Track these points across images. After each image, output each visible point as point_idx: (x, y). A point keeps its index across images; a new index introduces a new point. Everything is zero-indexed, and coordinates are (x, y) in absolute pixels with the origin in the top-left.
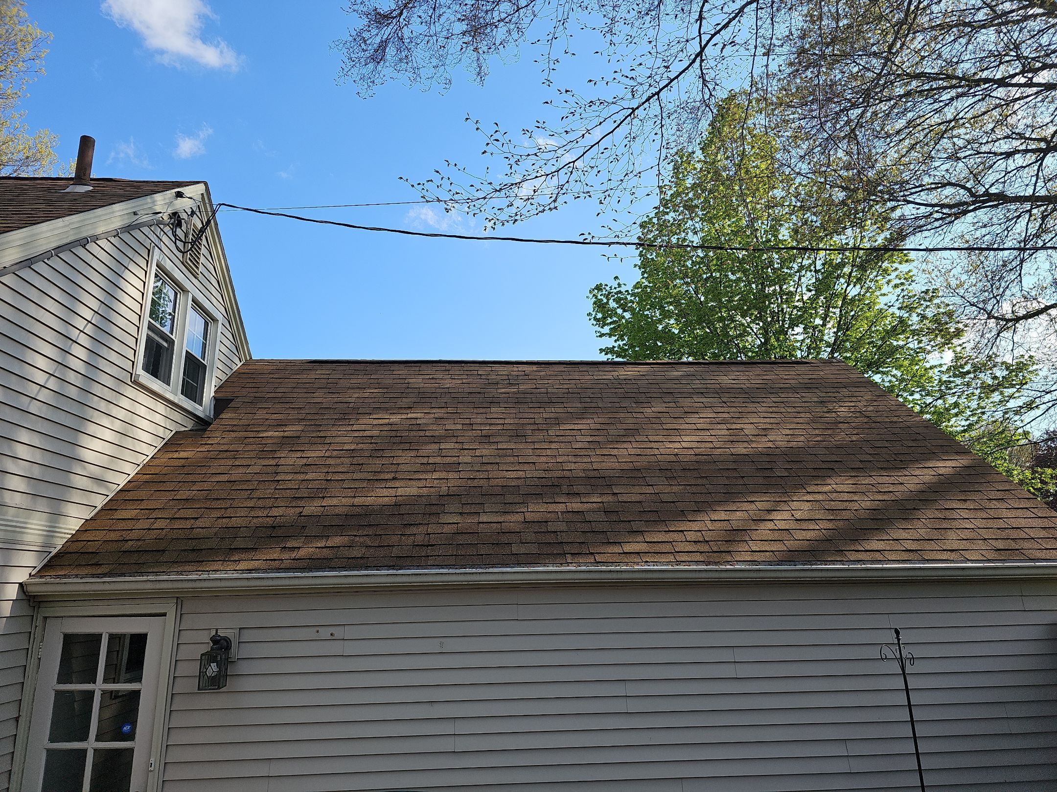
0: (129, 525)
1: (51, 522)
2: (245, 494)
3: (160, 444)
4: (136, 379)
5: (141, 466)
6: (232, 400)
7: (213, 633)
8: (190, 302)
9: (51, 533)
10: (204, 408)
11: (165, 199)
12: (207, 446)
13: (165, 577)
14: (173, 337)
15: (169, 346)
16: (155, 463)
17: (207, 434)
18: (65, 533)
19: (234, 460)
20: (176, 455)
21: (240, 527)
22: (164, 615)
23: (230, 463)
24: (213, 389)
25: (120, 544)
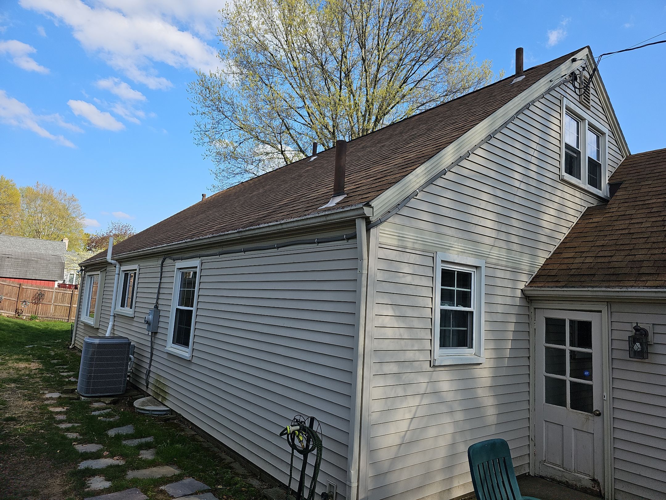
0: (571, 261)
1: (531, 259)
2: (643, 240)
3: (579, 215)
4: (562, 178)
5: (571, 228)
6: (621, 184)
7: (635, 325)
8: (587, 126)
9: (532, 265)
10: (604, 191)
11: (566, 66)
12: (609, 214)
13: (598, 289)
14: (579, 150)
15: (577, 156)
16: (579, 226)
17: (608, 206)
18: (538, 265)
19: (630, 220)
20: (591, 221)
21: (643, 261)
22: (600, 312)
23: (627, 222)
24: (607, 179)
25: (568, 271)
